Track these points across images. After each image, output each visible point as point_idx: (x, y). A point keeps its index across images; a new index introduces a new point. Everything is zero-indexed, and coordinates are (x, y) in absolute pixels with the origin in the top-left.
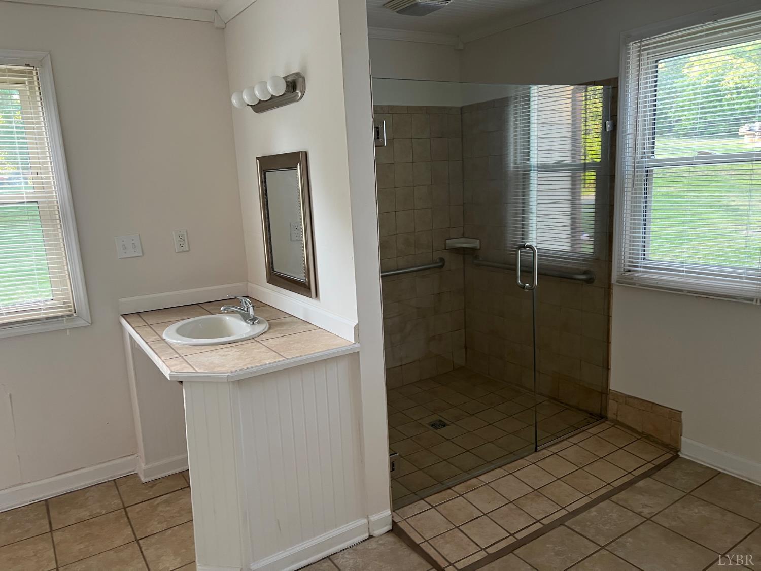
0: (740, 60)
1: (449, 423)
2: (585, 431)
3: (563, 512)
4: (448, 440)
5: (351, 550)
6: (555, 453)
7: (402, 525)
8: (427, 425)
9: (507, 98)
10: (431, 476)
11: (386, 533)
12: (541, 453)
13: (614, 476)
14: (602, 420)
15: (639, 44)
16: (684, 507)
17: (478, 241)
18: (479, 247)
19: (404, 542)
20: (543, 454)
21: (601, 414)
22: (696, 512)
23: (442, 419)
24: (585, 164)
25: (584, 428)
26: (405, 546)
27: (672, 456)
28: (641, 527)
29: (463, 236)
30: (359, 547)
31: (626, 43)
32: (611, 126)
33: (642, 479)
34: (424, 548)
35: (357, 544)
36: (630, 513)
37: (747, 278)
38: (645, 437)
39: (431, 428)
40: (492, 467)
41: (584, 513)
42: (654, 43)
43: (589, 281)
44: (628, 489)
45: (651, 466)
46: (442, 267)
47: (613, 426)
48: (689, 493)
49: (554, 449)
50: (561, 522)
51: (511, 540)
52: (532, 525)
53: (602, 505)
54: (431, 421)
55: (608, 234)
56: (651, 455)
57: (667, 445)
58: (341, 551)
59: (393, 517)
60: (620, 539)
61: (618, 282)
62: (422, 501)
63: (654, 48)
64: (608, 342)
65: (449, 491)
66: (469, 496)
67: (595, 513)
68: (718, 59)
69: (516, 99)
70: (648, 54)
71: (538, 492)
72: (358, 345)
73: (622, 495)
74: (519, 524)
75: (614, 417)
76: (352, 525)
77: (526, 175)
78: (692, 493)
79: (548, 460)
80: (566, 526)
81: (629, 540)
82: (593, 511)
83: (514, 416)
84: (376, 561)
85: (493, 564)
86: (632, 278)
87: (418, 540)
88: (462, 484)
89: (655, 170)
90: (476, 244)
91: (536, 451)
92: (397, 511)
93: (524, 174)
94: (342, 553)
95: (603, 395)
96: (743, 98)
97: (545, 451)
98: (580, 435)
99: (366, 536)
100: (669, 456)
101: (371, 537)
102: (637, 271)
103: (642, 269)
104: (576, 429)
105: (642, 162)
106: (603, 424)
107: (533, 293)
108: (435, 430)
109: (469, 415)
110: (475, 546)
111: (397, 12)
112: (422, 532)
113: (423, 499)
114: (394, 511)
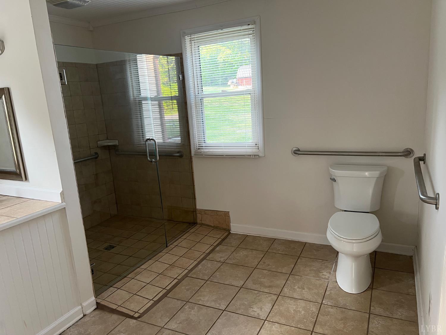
0: (224, 48)
1: (115, 245)
2: (188, 231)
3: (187, 271)
4: (117, 254)
5: (74, 326)
6: (177, 245)
7: (103, 303)
8: (103, 250)
9: (125, 60)
10: (113, 274)
11: (94, 310)
12: (169, 247)
13: (205, 248)
14: (195, 225)
15: (190, 37)
16: (237, 253)
17: (117, 141)
18: (118, 144)
19: (106, 311)
20: (171, 247)
21: (194, 222)
22: (242, 253)
23: (111, 244)
24: (172, 97)
25: (188, 230)
26: (107, 313)
27: (228, 233)
28: (221, 267)
29: (107, 139)
30: (79, 323)
31: (184, 36)
32: (182, 77)
33: (217, 247)
34: (119, 310)
35: (77, 322)
36: (216, 262)
37: (248, 146)
38: (216, 228)
39: (106, 251)
40: (146, 260)
41: (196, 269)
42: (197, 37)
43: (181, 156)
44: (213, 253)
45: (220, 240)
46: (96, 158)
47: (201, 226)
48: (238, 247)
49: (175, 244)
50: (186, 276)
51: (165, 291)
52: (173, 281)
53: (203, 262)
54: (105, 247)
55: (187, 132)
56: (219, 235)
57: (225, 229)
58: (67, 329)
59: (96, 301)
60: (214, 274)
61: (194, 155)
62: (112, 288)
63: (197, 40)
64: (194, 186)
65: (125, 278)
66: (138, 277)
67: (201, 267)
68: (213, 47)
69: (130, 61)
70: (194, 43)
71: (172, 266)
72: (64, 204)
73: (211, 255)
74: (167, 283)
75: (201, 222)
76: (72, 312)
77: (140, 103)
78: (239, 247)
79: (174, 249)
80: (189, 277)
81: (217, 274)
82: (200, 267)
83: (151, 233)
84: (92, 326)
85: (158, 305)
86: (201, 152)
87: (114, 307)
88: (132, 273)
89: (204, 99)
90: (116, 143)
91: (167, 247)
92: (98, 297)
93: (139, 102)
94: (68, 329)
95: (194, 212)
96: (227, 67)
97: (171, 246)
98: (187, 234)
99: (82, 315)
100: (226, 234)
101: (84, 315)
102: (203, 149)
103: (205, 148)
104: (184, 232)
105: (199, 96)
106: (196, 227)
107: (157, 164)
108: (108, 251)
109: (126, 239)
110: (146, 299)
111: (54, 5)
112: (116, 303)
113: (111, 287)
114: (96, 298)
